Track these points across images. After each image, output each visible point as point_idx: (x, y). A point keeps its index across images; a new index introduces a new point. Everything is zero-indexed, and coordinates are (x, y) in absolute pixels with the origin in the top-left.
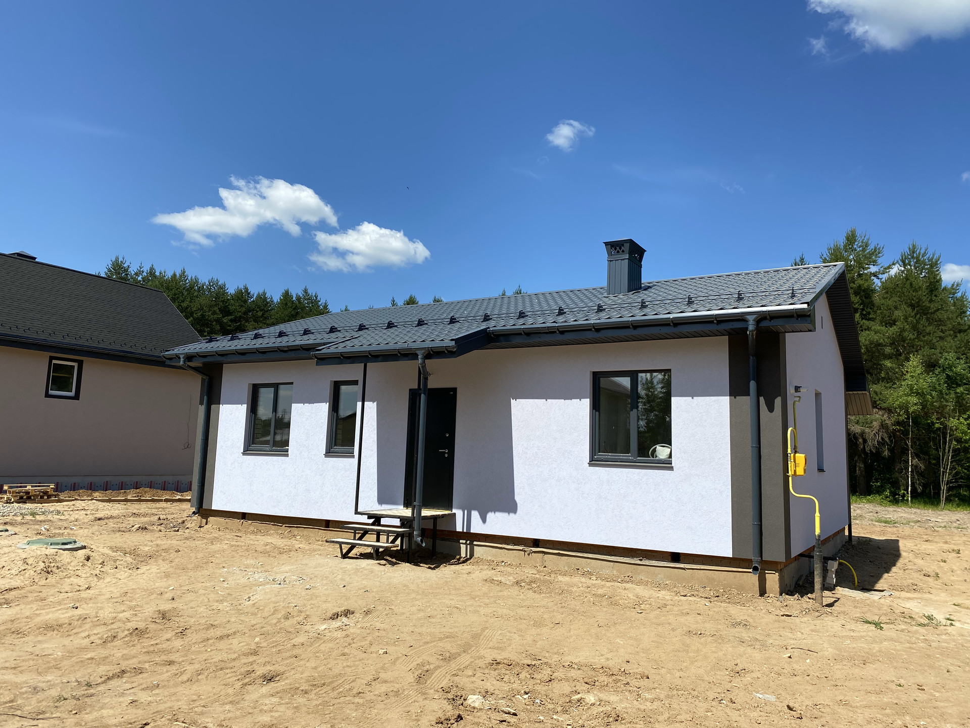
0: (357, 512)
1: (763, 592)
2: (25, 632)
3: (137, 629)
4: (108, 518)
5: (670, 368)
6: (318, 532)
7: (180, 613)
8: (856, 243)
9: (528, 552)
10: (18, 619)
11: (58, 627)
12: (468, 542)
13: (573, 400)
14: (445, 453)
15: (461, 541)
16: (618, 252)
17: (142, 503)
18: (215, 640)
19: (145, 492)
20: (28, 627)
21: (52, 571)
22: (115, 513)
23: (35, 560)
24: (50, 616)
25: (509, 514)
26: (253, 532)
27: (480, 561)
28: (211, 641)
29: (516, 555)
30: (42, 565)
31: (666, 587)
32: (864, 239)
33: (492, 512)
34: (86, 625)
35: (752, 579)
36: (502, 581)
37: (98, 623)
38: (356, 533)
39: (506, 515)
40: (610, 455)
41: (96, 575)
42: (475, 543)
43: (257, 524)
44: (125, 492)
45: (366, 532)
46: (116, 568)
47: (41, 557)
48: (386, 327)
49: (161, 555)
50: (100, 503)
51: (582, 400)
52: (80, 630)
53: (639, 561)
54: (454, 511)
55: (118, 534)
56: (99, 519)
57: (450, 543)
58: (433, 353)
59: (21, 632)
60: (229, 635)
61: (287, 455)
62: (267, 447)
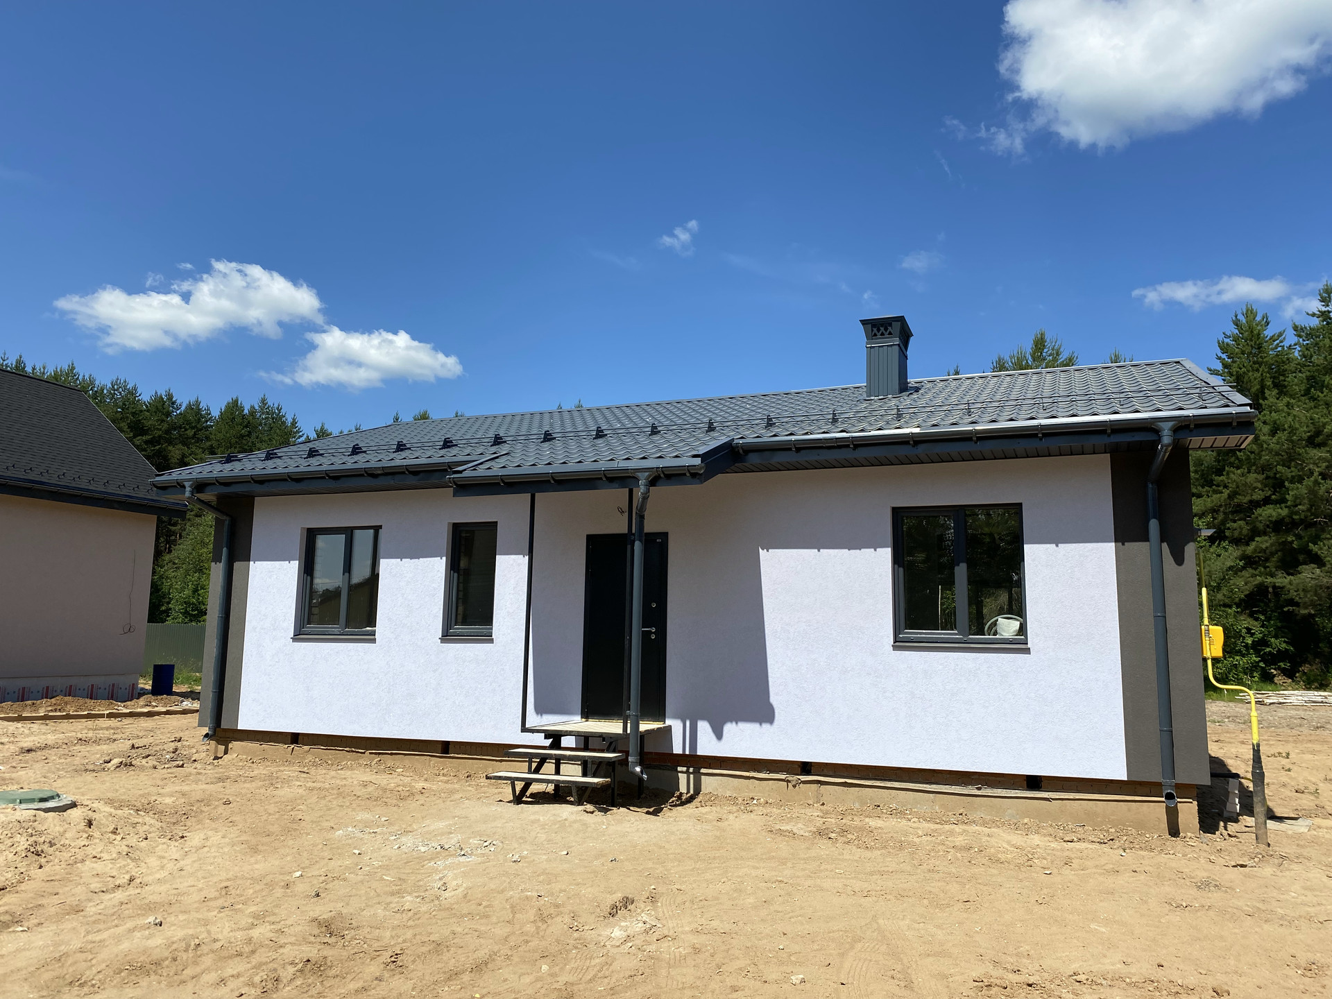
0: (524, 729)
1: (1174, 831)
2: (94, 982)
3: (308, 961)
4: (41, 749)
5: (1021, 502)
7: (353, 922)
8: (1045, 350)
9: (794, 783)
10: (66, 954)
11: (154, 967)
12: (691, 770)
13: (862, 550)
14: (650, 632)
15: (680, 769)
16: (882, 334)
17: (71, 721)
18: (472, 975)
19: (66, 703)
20: (94, 970)
21: (42, 852)
22: (51, 738)
23: (6, 832)
24: (125, 946)
25: (761, 725)
26: (315, 765)
27: (713, 800)
28: (466, 977)
29: (774, 787)
31: (1028, 830)
33: (731, 722)
34: (204, 958)
35: (1155, 810)
37: (225, 953)
38: (532, 762)
39: (755, 726)
40: (924, 633)
41: (127, 854)
42: (703, 771)
43: (319, 751)
44: (33, 704)
45: (543, 760)
46: (147, 839)
48: (541, 440)
49: (202, 811)
50: (6, 723)
51: (878, 550)
52: (198, 970)
53: (976, 791)
54: (668, 722)
55: (89, 777)
56: (29, 751)
57: (661, 771)
58: (661, 477)
59: (85, 982)
60: (486, 964)
61: (374, 641)
62: (335, 628)
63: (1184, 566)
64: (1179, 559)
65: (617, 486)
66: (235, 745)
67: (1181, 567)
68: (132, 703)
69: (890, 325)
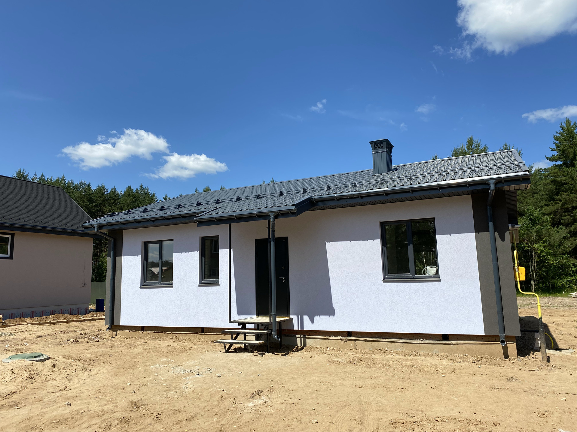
0: (230, 322)
1: (506, 356)
2: (41, 427)
3: (124, 418)
4: (45, 336)
5: (434, 217)
6: (197, 336)
7: (146, 402)
8: (473, 145)
9: (344, 341)
10: (32, 417)
11: (64, 422)
12: (302, 336)
13: (368, 241)
14: (283, 279)
15: (297, 336)
16: (379, 147)
17: (60, 324)
18: (186, 422)
19: (60, 317)
20: (42, 423)
21: (33, 377)
22: (49, 332)
23: (20, 370)
24: (55, 413)
25: (329, 316)
26: (151, 339)
27: (311, 349)
28: (184, 423)
29: (336, 343)
30: (26, 374)
31: (442, 357)
32: (477, 143)
33: (317, 315)
34: (84, 418)
35: (498, 347)
36: (340, 361)
37: (92, 415)
38: (233, 335)
39: (327, 317)
40: (396, 275)
41: (66, 378)
42: (307, 336)
43: (153, 333)
44: (46, 317)
45: (238, 334)
46: (76, 371)
47: (22, 367)
48: (235, 201)
49: (101, 360)
50: (34, 326)
51: (375, 240)
52: (81, 422)
53: (421, 341)
54: (291, 317)
55: (60, 347)
56: (40, 337)
57: (290, 337)
58: (280, 215)
59: (38, 428)
60: (193, 417)
61: (172, 287)
62: (157, 282)
63: (505, 242)
64: (503, 239)
65: (262, 219)
66: (119, 332)
67: (504, 242)
68: (86, 315)
69: (382, 143)
